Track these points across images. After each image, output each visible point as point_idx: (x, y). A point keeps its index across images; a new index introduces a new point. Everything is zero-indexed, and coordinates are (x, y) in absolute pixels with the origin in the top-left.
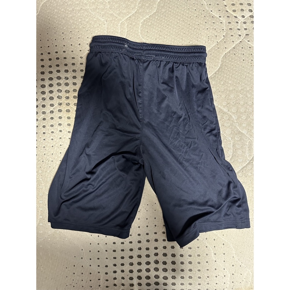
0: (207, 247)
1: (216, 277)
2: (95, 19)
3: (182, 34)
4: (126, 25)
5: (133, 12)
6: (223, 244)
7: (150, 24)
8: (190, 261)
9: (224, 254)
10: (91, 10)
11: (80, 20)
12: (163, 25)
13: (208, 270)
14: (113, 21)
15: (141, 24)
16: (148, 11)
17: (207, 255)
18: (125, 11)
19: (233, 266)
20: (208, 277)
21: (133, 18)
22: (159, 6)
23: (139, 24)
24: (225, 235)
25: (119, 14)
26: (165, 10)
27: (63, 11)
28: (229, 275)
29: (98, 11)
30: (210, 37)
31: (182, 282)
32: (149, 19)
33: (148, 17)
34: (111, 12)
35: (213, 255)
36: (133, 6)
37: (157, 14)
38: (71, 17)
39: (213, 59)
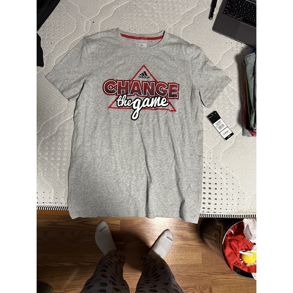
0: (221, 178)
1: (227, 199)
2: (151, 23)
3: (209, 39)
4: (173, 29)
5: (178, 22)
6: (233, 178)
7: (188, 30)
8: (210, 187)
9: (233, 184)
10: (149, 17)
11: (141, 23)
12: (197, 32)
13: (222, 194)
14: (164, 26)
15: (182, 30)
16: (187, 22)
17: (221, 184)
18: (172, 20)
19: (239, 192)
20: (222, 199)
21: (178, 25)
22: (194, 19)
23: (181, 30)
24: (234, 172)
25: (168, 22)
26: (199, 23)
27: (130, 16)
28: (236, 199)
29: (153, 18)
30: (227, 43)
31: (204, 202)
32: (188, 27)
33: (187, 25)
34: (163, 20)
35: (225, 184)
36: (177, 18)
37: (193, 24)
38: (136, 20)
39: (229, 57)
